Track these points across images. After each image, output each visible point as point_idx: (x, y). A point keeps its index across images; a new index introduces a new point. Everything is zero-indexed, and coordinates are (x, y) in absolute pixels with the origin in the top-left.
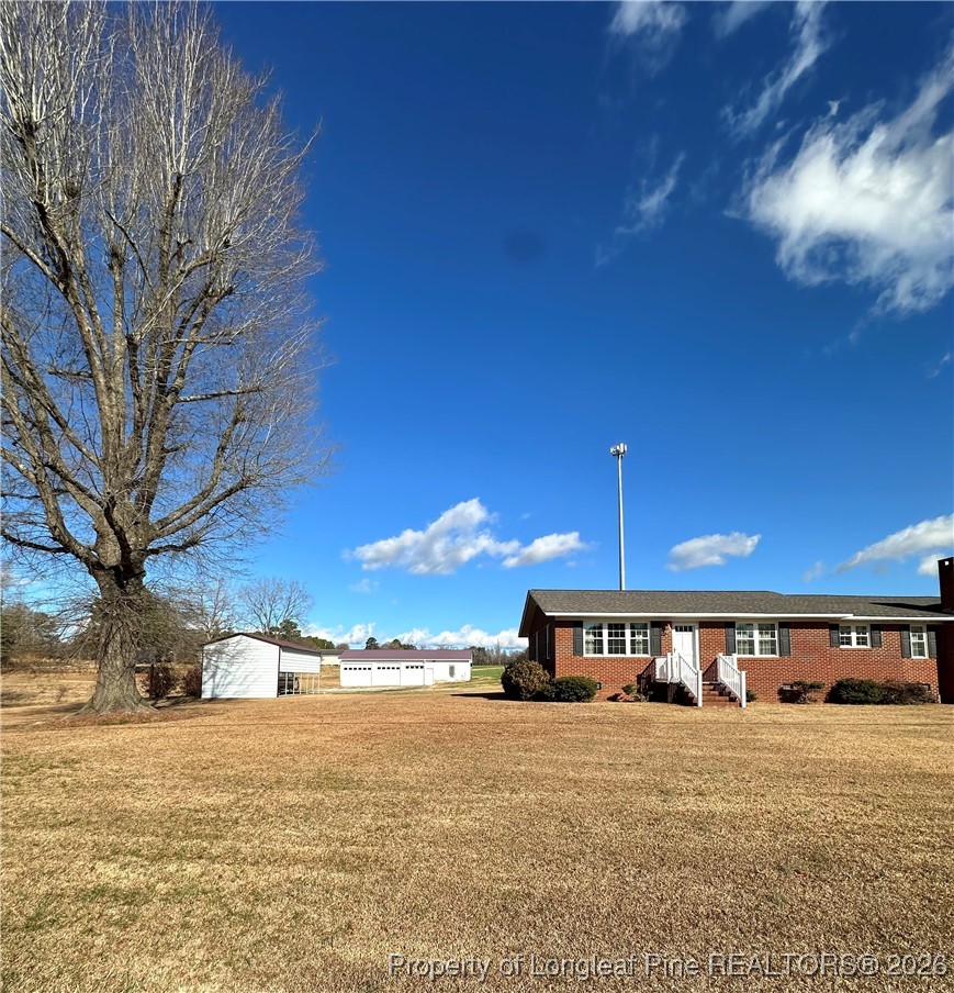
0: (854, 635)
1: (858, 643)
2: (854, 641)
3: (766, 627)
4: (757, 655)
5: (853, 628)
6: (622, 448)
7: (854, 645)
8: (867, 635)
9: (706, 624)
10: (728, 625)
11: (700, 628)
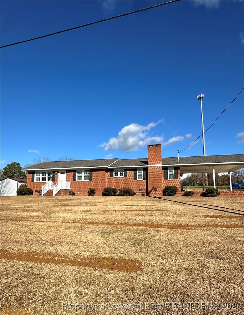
0: (119, 173)
1: (120, 176)
2: (119, 175)
3: (86, 171)
4: (83, 180)
5: (119, 170)
6: (202, 95)
7: (119, 176)
8: (123, 173)
9: (68, 171)
10: (75, 171)
11: (66, 172)
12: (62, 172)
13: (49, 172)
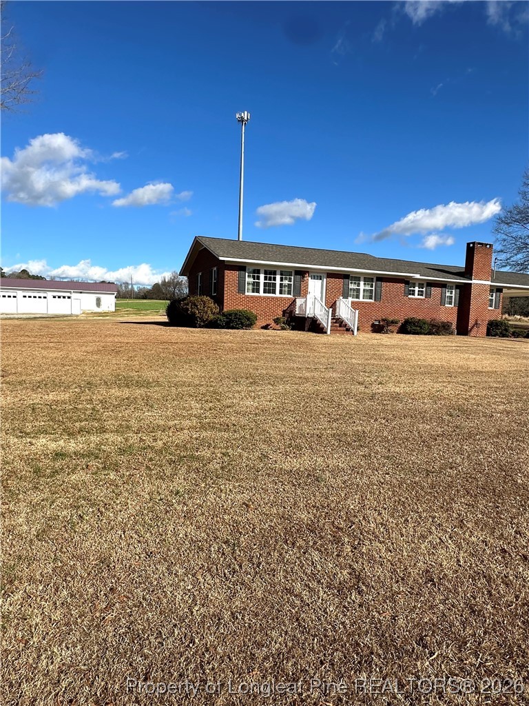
0: (417, 289)
1: (419, 295)
2: (417, 293)
3: (368, 279)
4: (361, 299)
5: (418, 284)
6: (245, 115)
7: (416, 296)
8: (424, 290)
9: (331, 275)
10: (346, 276)
11: (327, 277)
12: (318, 275)
13: (285, 273)
